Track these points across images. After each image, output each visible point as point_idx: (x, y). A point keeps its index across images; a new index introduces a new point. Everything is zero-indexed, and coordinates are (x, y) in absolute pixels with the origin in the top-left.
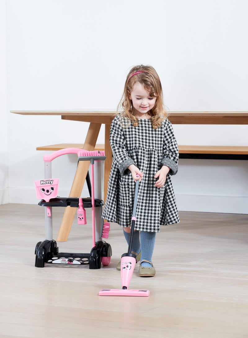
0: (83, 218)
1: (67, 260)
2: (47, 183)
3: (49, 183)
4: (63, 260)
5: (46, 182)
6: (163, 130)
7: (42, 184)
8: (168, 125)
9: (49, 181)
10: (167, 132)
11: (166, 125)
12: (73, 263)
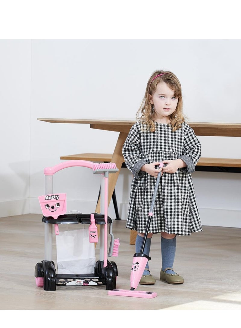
0: (96, 236)
1: (82, 281)
2: (53, 198)
3: (55, 198)
4: (78, 282)
5: (51, 197)
6: (183, 135)
7: (46, 199)
8: (189, 130)
9: (55, 196)
10: (188, 137)
11: (187, 131)
12: (89, 284)
